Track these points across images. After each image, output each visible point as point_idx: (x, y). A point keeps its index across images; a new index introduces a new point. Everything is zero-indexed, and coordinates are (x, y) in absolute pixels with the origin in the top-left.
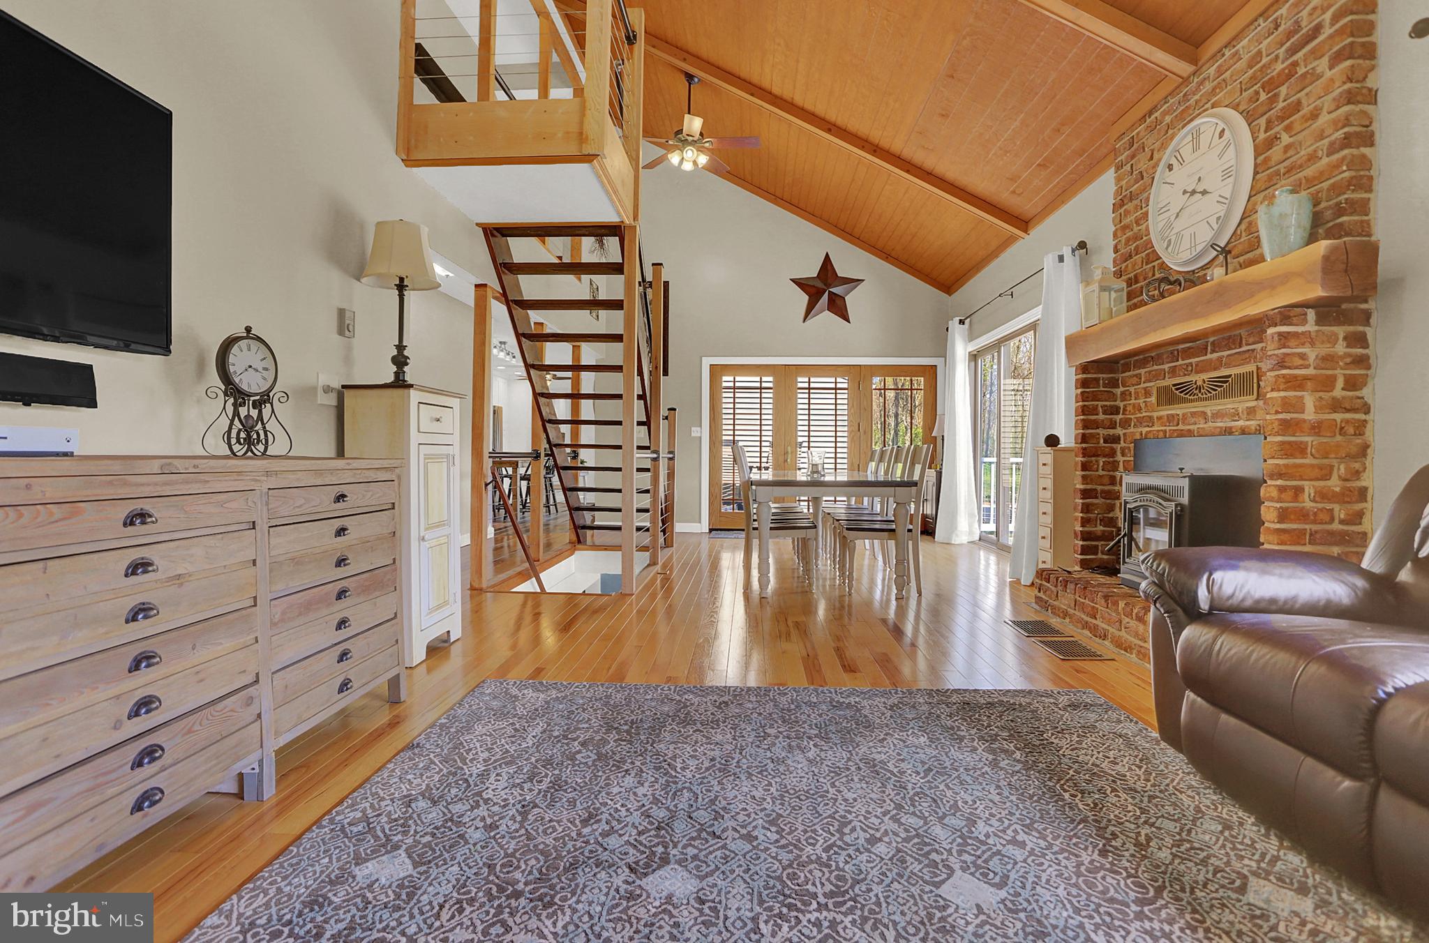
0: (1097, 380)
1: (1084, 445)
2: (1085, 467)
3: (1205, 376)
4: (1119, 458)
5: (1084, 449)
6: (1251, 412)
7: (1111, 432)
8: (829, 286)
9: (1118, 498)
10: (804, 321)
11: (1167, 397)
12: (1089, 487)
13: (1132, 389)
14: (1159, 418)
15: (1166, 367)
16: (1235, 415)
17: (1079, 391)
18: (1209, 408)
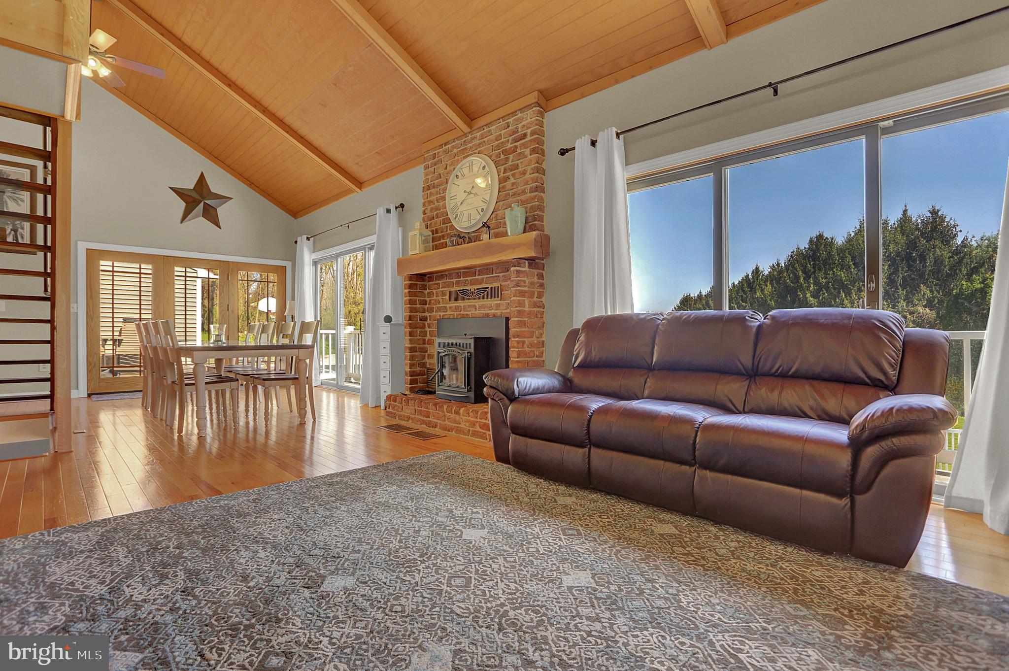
0: (416, 285)
1: (410, 322)
2: (411, 334)
3: (476, 287)
4: (427, 329)
5: (410, 324)
6: (498, 306)
7: (423, 314)
8: (204, 198)
9: (427, 352)
10: (182, 221)
11: (453, 297)
12: (413, 345)
13: (434, 291)
14: (450, 308)
15: (454, 280)
16: (490, 308)
17: (407, 291)
18: (478, 303)
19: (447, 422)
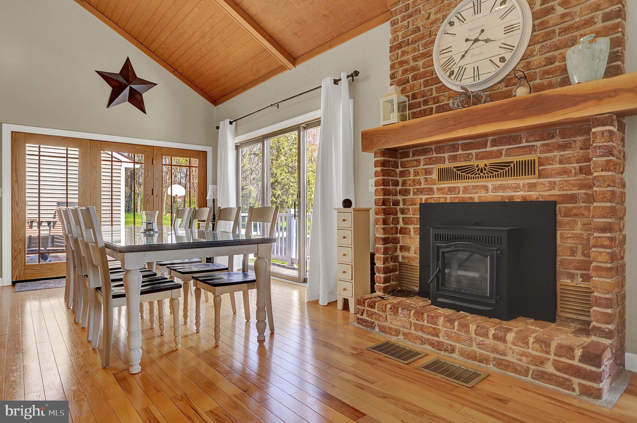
0: (389, 161)
1: (383, 207)
2: (385, 222)
3: (488, 162)
4: (400, 216)
5: (384, 209)
6: (532, 187)
7: (395, 198)
8: (130, 82)
9: (399, 243)
10: (108, 106)
11: (445, 175)
12: (387, 236)
13: (412, 170)
14: (439, 189)
15: (446, 155)
16: (516, 188)
17: (379, 169)
18: (490, 183)
19: (475, 348)
